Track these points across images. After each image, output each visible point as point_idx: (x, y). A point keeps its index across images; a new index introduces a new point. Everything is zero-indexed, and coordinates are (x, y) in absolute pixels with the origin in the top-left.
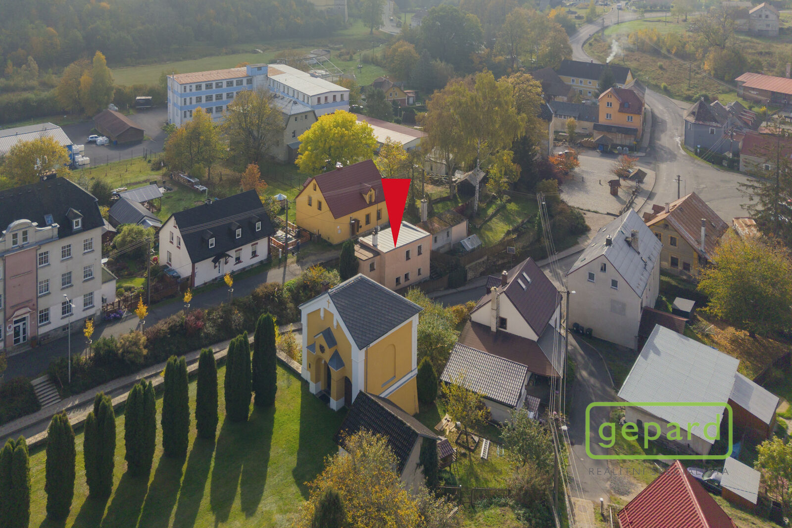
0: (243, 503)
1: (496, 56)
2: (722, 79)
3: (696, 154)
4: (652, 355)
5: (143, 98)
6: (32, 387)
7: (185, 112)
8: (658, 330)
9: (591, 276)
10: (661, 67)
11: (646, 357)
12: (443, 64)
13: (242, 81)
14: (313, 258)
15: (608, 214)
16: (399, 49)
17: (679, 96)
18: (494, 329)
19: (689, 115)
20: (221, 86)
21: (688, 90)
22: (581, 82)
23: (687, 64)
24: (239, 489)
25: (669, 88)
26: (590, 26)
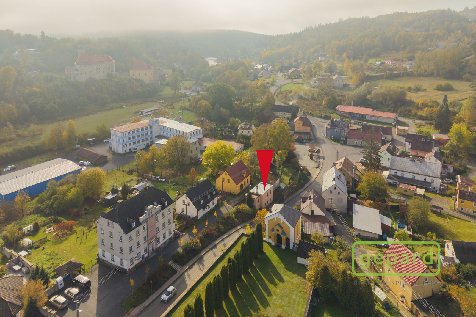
0: (278, 280)
1: (244, 104)
2: (330, 108)
3: (331, 139)
4: (356, 213)
5: (91, 139)
6: (170, 265)
7: (124, 145)
8: (354, 205)
9: (331, 192)
10: (307, 105)
11: (355, 214)
12: (224, 110)
13: (147, 128)
14: (232, 201)
15: (314, 167)
16: (203, 104)
17: (316, 116)
18: (310, 214)
19: (327, 125)
20: (139, 131)
21: (319, 113)
22: (281, 114)
23: (316, 103)
24: (273, 276)
25: (312, 113)
26: (273, 87)
